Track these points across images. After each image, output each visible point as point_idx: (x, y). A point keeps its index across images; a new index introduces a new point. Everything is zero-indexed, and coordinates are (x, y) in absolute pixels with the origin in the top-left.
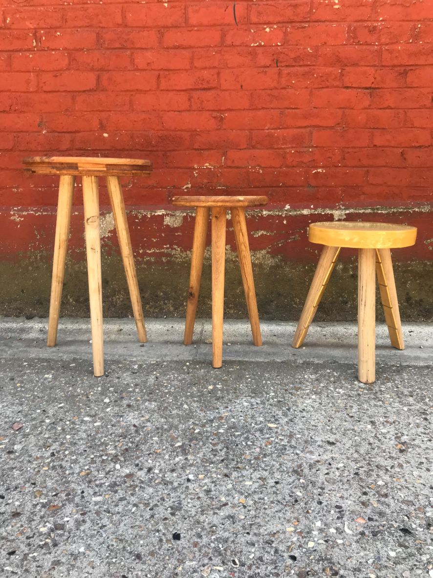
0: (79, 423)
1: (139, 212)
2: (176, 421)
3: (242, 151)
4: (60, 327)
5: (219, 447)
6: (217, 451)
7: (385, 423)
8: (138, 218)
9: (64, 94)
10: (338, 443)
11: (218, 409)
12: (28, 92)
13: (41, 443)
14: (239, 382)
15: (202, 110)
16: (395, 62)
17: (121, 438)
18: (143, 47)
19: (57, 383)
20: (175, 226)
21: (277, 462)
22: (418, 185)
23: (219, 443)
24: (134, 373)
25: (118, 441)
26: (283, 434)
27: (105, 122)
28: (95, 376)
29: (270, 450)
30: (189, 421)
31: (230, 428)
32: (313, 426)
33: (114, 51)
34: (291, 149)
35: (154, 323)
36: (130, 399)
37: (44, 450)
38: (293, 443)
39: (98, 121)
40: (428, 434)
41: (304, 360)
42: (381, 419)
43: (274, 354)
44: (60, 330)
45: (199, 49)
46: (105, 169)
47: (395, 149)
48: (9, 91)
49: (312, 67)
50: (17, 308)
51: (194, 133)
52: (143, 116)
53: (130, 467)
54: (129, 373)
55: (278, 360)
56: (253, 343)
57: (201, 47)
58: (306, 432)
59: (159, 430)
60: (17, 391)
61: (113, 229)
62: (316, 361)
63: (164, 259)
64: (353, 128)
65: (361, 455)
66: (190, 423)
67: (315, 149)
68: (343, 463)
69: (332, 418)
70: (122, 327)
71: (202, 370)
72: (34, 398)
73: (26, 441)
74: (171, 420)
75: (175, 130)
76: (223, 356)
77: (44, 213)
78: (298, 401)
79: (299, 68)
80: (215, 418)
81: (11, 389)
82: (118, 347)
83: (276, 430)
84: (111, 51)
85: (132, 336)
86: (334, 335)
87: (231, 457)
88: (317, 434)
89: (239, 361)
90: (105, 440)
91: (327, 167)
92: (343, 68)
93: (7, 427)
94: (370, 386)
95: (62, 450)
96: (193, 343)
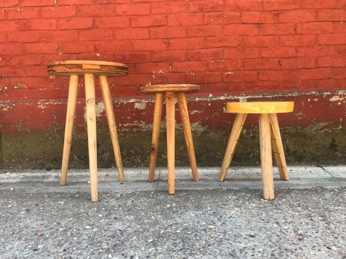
0: (83, 230)
1: (119, 101)
2: (147, 227)
3: (182, 62)
4: (68, 174)
5: (178, 241)
6: (177, 244)
7: (285, 223)
8: (118, 105)
9: (73, 31)
10: (257, 236)
11: (174, 218)
12: (51, 30)
13: (57, 243)
14: (186, 202)
15: (157, 38)
16: (272, 9)
17: (111, 238)
18: (121, 3)
19: (67, 206)
20: (142, 109)
21: (218, 249)
22: (290, 80)
23: (177, 239)
24: (117, 199)
25: (109, 240)
26: (219, 231)
27: (97, 47)
28: (92, 202)
29: (212, 242)
30: (156, 226)
31: (184, 229)
32: (238, 226)
33: (103, 5)
34: (211, 61)
35: (129, 170)
36: (116, 214)
37: (58, 247)
38: (227, 237)
39: (93, 46)
40: (315, 228)
41: (227, 188)
42: (283, 221)
43: (207, 185)
44: (69, 176)
45: (155, 3)
46: (99, 68)
47: (275, 59)
48: (39, 30)
49: (223, 12)
50: (41, 164)
51: (152, 52)
52: (121, 43)
53: (118, 256)
54: (114, 199)
55: (211, 189)
56: (193, 180)
57: (156, 2)
58: (234, 230)
59: (137, 233)
60: (40, 212)
61: (102, 111)
62: (235, 188)
63: (135, 130)
64: (249, 47)
65: (273, 243)
66: (157, 227)
67: (226, 60)
68: (262, 248)
69: (250, 221)
70: (108, 173)
71: (162, 196)
72: (52, 216)
73: (46, 242)
74: (144, 226)
75: (141, 51)
76: (175, 188)
77: (59, 103)
78: (227, 212)
79: (214, 13)
80: (173, 224)
81: (36, 211)
82: (106, 184)
83: (214, 229)
84: (102, 5)
85: (115, 179)
86: (244, 174)
87: (186, 247)
88: (242, 231)
89: (186, 190)
90: (100, 240)
91: (234, 71)
92: (241, 12)
93: (33, 234)
94: (271, 201)
95: (71, 247)
96: (154, 181)
